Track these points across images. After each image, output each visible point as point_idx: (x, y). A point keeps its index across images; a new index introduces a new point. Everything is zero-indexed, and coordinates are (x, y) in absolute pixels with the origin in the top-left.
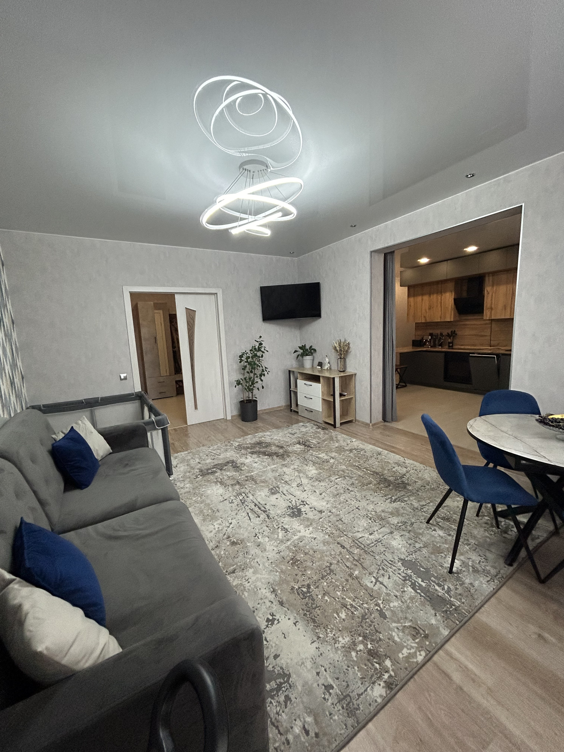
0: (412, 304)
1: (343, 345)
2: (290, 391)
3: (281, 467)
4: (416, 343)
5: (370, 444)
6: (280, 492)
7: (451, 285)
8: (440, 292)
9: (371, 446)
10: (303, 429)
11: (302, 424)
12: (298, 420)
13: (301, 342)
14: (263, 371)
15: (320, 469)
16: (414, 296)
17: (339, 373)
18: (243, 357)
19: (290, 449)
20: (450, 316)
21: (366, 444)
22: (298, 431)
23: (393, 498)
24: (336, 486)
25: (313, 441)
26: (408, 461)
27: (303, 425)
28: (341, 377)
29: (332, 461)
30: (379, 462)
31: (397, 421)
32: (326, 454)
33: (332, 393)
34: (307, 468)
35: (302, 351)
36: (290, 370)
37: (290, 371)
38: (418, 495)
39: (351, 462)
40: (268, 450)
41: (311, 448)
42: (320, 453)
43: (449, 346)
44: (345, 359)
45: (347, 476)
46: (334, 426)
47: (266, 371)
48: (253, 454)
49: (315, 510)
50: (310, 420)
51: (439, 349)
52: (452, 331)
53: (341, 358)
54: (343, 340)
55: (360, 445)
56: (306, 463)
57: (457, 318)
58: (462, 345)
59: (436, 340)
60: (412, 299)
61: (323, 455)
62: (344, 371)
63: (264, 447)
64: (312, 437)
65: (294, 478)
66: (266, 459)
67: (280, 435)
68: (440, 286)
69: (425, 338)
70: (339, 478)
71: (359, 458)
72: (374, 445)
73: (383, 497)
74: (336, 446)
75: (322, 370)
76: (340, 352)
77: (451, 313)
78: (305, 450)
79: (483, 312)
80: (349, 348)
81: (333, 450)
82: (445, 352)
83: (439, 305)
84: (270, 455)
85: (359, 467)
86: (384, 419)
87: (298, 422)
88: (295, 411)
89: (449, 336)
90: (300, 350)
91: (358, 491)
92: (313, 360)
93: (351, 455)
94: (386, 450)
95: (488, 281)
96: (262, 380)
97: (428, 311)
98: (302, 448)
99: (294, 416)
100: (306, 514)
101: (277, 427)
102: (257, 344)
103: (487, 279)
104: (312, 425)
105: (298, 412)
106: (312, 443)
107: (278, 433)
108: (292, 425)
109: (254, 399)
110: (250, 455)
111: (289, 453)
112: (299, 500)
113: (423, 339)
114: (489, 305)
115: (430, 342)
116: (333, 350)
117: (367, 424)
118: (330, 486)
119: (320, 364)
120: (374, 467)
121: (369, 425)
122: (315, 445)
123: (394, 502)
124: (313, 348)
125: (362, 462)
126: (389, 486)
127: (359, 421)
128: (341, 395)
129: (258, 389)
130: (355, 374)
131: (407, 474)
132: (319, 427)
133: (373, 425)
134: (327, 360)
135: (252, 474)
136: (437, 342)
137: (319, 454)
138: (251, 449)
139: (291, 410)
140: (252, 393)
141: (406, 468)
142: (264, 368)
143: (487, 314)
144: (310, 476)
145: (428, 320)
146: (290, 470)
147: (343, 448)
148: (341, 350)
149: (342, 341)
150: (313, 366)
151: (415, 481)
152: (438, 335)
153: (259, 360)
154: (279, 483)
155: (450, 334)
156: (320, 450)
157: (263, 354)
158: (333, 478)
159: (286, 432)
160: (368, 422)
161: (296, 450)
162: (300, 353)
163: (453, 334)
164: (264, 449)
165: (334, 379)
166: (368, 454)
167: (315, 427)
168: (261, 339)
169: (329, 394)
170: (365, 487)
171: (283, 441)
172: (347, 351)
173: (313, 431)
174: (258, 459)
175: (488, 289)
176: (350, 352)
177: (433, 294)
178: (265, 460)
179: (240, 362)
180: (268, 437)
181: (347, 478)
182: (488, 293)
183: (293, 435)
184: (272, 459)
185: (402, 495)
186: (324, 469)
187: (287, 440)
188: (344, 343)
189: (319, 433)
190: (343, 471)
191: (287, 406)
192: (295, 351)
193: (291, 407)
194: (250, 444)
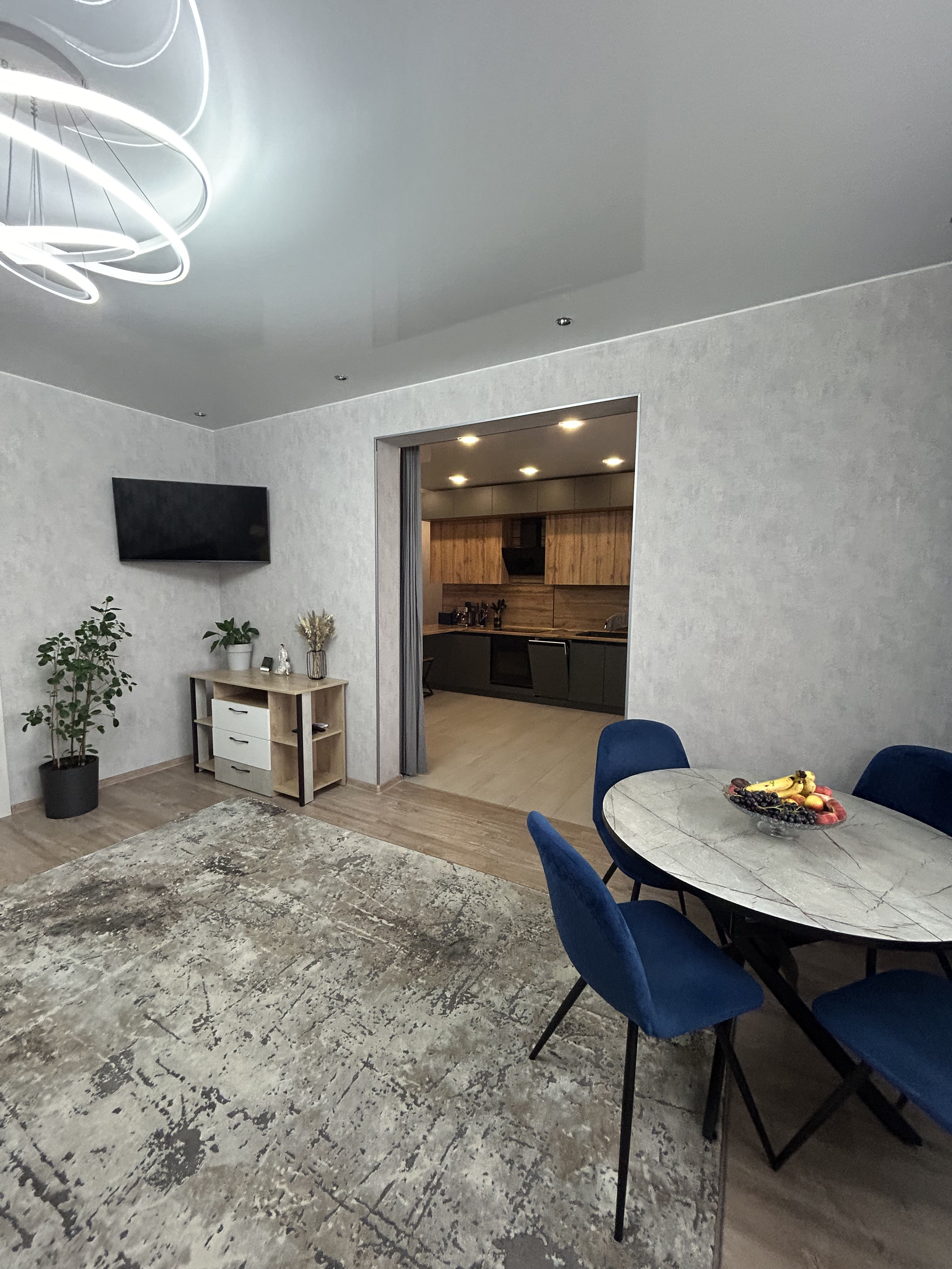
0: (438, 551)
1: (319, 625)
2: (195, 725)
3: (148, 964)
4: (446, 619)
5: (380, 837)
6: (134, 1075)
7: (497, 527)
8: (482, 536)
9: (383, 844)
10: (225, 821)
11: (221, 805)
12: (214, 794)
13: (222, 613)
14: (116, 682)
15: (265, 945)
16: (442, 537)
17: (313, 683)
18: (52, 649)
19: (184, 890)
20: (496, 577)
21: (373, 841)
22: (209, 829)
23: (448, 994)
24: (308, 993)
25: (250, 854)
26: (464, 872)
27: (225, 809)
28: (316, 695)
29: (296, 908)
30: (403, 887)
31: (425, 771)
32: (281, 888)
33: (295, 727)
34: (229, 946)
35: (224, 633)
36: (194, 676)
37: (193, 680)
38: (497, 967)
39: (342, 900)
40: (115, 907)
41: (243, 874)
42: (267, 886)
43: (496, 626)
44: (323, 653)
45: (337, 951)
46: (301, 801)
47: (126, 682)
48: (57, 934)
49: (246, 1117)
50: (242, 792)
51: (479, 629)
52: (499, 600)
53: (314, 651)
54: (318, 614)
55: (361, 844)
56: (225, 930)
57: (507, 582)
58: (514, 624)
59: (477, 615)
60: (437, 544)
61: (273, 895)
62: (322, 678)
63: (101, 901)
64: (248, 840)
65: (185, 998)
66: (103, 943)
67: (158, 849)
68: (481, 525)
69: (459, 609)
70: (314, 963)
71: (359, 886)
72: (388, 838)
73: (423, 998)
74: (306, 857)
75: (272, 677)
76: (313, 638)
77: (498, 570)
78: (225, 886)
79: (544, 574)
80: (332, 630)
81: (298, 872)
82: (492, 636)
83: (480, 558)
84: (118, 925)
85: (361, 914)
86: (403, 772)
87: (212, 799)
88: (205, 771)
89: (495, 608)
90: (220, 631)
91: (364, 996)
92: (252, 653)
93: (342, 879)
94: (414, 848)
95: (550, 524)
96: (111, 707)
97: (463, 565)
98: (219, 881)
99: (205, 786)
100: (215, 1149)
101: (155, 824)
102: (100, 617)
103: (548, 521)
104: (247, 804)
105: (213, 774)
106: (246, 858)
107: (154, 842)
108: (196, 810)
109: (88, 753)
110: (48, 939)
111: (177, 905)
112: (194, 1089)
113: (455, 612)
114: (551, 565)
115: (466, 617)
116: (298, 635)
117: (370, 789)
118: (292, 999)
119: (269, 662)
120: (396, 904)
121: (376, 789)
122: (253, 864)
123: (451, 1007)
124: (252, 626)
125: (366, 894)
126: (434, 955)
127: (353, 782)
128: (316, 730)
129: (101, 729)
130: (346, 685)
131: (466, 909)
132: (264, 809)
133: (382, 788)
134: (284, 654)
135: (41, 1019)
136: (477, 618)
137: (263, 892)
138: (57, 915)
139: (197, 770)
140: (82, 741)
141: (461, 892)
142: (119, 675)
143: (550, 578)
144: (234, 977)
145: (464, 582)
146: (178, 967)
147: (323, 863)
148: (314, 634)
149: (316, 614)
150: (251, 667)
151: (484, 927)
152: (478, 607)
153: (106, 656)
154: (132, 1037)
155: (497, 605)
156: (265, 880)
157: (117, 641)
158: (298, 969)
159: (177, 836)
160: (373, 781)
161: (200, 889)
162: (221, 638)
163: (501, 606)
164: (102, 908)
165: (299, 697)
166: (380, 867)
167: (254, 811)
168: (111, 605)
169: (287, 730)
170: (381, 975)
171: (163, 867)
172: (328, 636)
173: (250, 823)
174: (74, 949)
175: (550, 539)
176: (335, 638)
177: (471, 537)
178: (97, 950)
179: (42, 663)
180: (122, 861)
181: (334, 956)
182: (550, 545)
183: (197, 842)
184: (124, 939)
185: (464, 977)
186: (276, 941)
187: (175, 862)
188: (320, 620)
189: (264, 825)
190: (324, 935)
191: (186, 759)
192: (208, 634)
193: (196, 761)
194: (57, 895)
